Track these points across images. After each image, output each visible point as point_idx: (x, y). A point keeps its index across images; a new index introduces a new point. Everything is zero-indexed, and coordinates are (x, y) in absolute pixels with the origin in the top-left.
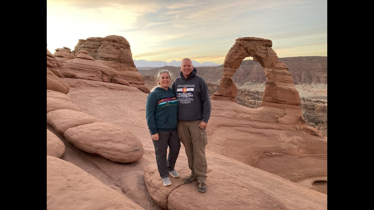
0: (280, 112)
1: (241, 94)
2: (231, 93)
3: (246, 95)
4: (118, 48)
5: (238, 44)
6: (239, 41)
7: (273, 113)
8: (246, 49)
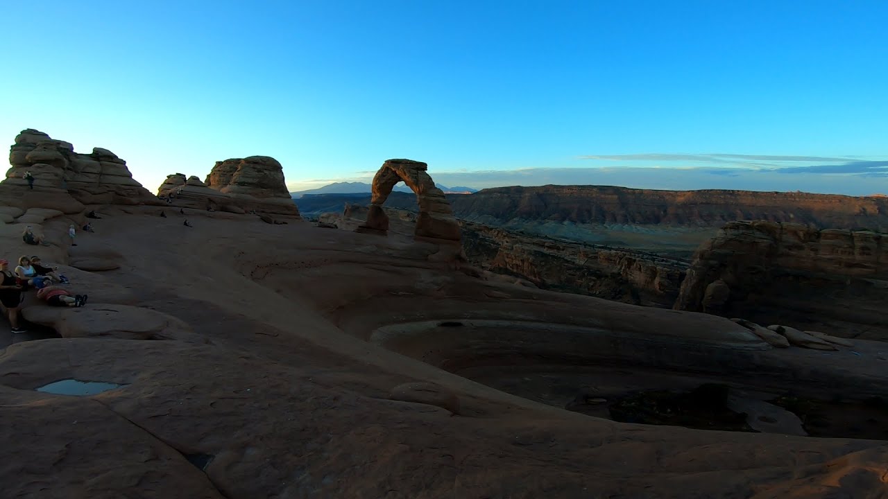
0: (432, 248)
1: (498, 234)
2: (380, 224)
3: (505, 236)
4: (259, 171)
5: (387, 167)
6: (387, 164)
7: (424, 249)
8: (394, 172)
